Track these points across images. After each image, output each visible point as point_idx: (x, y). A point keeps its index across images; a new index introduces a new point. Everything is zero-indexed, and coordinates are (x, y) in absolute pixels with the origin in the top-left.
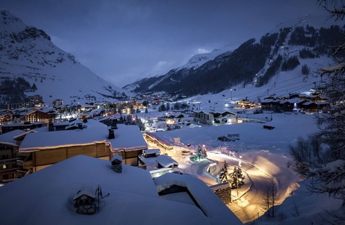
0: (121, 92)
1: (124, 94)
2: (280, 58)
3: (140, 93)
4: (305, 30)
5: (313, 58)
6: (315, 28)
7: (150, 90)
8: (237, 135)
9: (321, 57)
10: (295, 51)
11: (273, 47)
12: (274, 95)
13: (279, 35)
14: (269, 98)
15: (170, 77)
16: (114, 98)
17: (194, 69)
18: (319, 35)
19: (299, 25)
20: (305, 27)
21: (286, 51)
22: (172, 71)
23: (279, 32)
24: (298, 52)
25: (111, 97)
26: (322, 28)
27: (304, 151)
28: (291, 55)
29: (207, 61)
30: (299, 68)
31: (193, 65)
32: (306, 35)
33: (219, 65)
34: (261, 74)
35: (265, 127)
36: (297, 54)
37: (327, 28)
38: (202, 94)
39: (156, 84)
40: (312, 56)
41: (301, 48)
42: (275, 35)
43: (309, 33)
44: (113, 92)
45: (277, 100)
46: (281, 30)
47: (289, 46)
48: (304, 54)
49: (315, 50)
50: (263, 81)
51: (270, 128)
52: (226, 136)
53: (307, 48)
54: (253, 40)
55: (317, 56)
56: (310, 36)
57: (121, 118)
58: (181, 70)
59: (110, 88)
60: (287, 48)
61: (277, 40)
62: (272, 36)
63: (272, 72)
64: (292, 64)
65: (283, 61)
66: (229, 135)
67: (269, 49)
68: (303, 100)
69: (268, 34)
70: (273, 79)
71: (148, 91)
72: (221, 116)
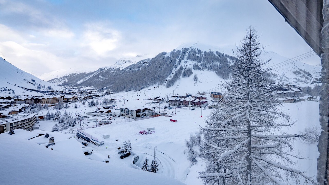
0: (47, 86)
1: (50, 88)
2: (181, 68)
3: (68, 88)
4: (197, 51)
5: (200, 70)
6: (202, 51)
7: (79, 85)
8: (153, 129)
9: (204, 70)
10: (190, 64)
11: (178, 60)
12: (177, 94)
13: (181, 52)
14: (174, 97)
15: (98, 75)
16: (38, 91)
17: (121, 69)
18: (204, 56)
19: (193, 48)
20: (196, 49)
21: (185, 64)
22: (101, 69)
23: (182, 50)
24: (192, 65)
25: (34, 90)
26: (205, 52)
27: (193, 142)
28: (188, 67)
29: (131, 64)
30: (192, 76)
31: (120, 66)
32: (197, 55)
33: (140, 68)
34: (169, 79)
35: (171, 120)
36: (191, 66)
37: (208, 52)
38: (126, 91)
39: (85, 80)
40: (200, 69)
41: (194, 63)
42: (179, 52)
43: (198, 54)
44: (36, 86)
45: (179, 98)
46: (183, 49)
47: (187, 61)
48: (196, 67)
49: (201, 65)
50: (170, 84)
51: (174, 121)
52: (146, 130)
53: (197, 63)
54: (165, 53)
55: (202, 70)
56: (199, 55)
57: (48, 115)
58: (109, 70)
59: (34, 81)
60: (186, 62)
61: (180, 56)
62: (177, 52)
63: (176, 77)
64: (188, 73)
65: (184, 70)
66: (148, 129)
67: (175, 61)
68: (194, 99)
69: (175, 50)
70: (177, 83)
71: (77, 86)
72: (141, 111)
